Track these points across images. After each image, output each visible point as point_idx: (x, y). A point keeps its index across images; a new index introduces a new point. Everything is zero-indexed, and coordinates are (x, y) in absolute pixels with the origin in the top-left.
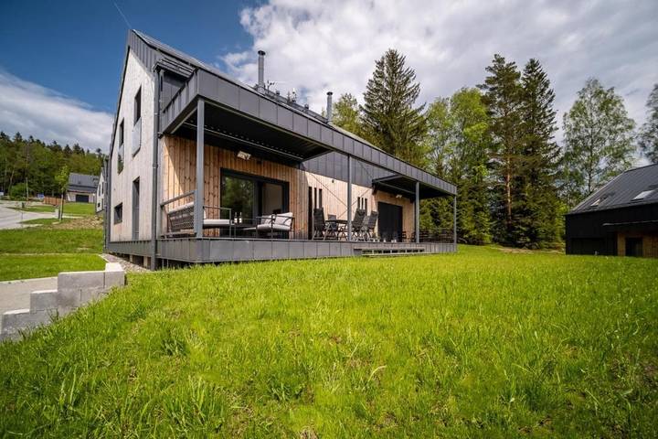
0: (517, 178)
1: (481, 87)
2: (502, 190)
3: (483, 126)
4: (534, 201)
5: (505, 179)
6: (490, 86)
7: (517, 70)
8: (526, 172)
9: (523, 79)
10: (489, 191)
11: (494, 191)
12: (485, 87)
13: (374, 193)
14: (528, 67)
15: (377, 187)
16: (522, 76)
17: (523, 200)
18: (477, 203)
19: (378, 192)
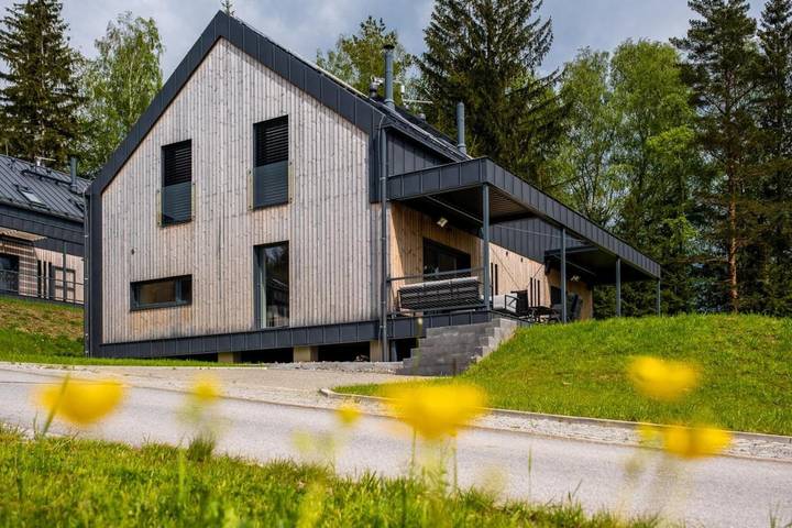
0: (750, 246)
1: (678, 43)
2: (721, 271)
3: (686, 133)
4: (781, 295)
5: (729, 247)
6: (697, 44)
7: (749, 14)
8: (766, 235)
9: (761, 35)
10: (695, 273)
11: (706, 272)
12: (687, 45)
13: (547, 273)
14: (769, 9)
15: (551, 263)
16: (759, 27)
17: (761, 292)
18: (676, 299)
19: (552, 271)
